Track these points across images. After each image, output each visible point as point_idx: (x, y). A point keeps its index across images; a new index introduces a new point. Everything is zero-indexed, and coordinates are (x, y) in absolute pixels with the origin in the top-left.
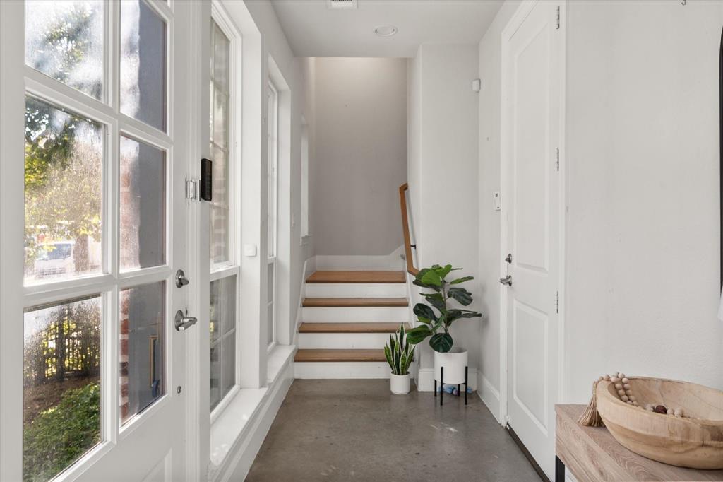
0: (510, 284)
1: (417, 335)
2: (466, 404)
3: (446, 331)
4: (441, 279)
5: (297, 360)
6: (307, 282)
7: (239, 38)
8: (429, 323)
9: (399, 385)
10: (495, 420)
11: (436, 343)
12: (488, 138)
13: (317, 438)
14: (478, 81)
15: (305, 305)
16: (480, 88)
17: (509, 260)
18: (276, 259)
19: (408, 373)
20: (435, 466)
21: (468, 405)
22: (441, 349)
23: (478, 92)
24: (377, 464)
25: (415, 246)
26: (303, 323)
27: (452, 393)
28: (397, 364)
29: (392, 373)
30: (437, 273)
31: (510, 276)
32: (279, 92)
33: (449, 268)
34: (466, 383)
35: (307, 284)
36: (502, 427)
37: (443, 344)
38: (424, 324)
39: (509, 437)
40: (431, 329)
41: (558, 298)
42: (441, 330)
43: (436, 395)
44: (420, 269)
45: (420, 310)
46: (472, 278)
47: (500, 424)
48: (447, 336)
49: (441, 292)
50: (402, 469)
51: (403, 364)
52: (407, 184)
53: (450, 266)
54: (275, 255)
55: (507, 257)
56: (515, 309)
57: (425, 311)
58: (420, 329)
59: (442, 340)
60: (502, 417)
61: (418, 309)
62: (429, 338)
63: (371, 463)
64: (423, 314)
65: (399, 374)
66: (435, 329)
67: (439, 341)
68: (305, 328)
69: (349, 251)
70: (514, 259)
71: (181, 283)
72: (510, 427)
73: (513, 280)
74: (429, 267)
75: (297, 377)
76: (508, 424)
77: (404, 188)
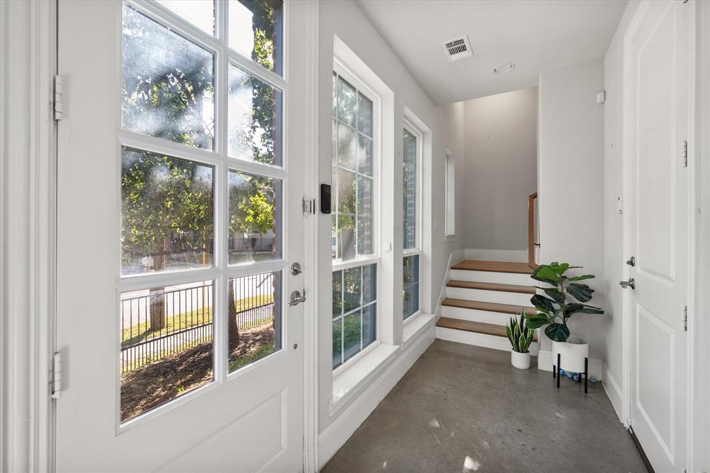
0: (633, 288)
1: (536, 321)
2: (586, 392)
3: (564, 322)
4: (559, 276)
5: (438, 325)
6: (452, 268)
7: (379, 99)
8: (548, 313)
9: (519, 361)
10: (617, 418)
11: (552, 331)
12: (612, 145)
13: (436, 391)
14: (602, 94)
15: (448, 285)
16: (605, 99)
17: (631, 263)
18: (422, 252)
19: (527, 352)
20: (534, 449)
21: (588, 394)
22: (556, 339)
23: (603, 103)
24: (479, 429)
25: (539, 245)
26: (447, 299)
27: (573, 378)
28: (517, 342)
29: (513, 349)
30: (553, 270)
31: (633, 280)
32: (424, 133)
33: (566, 267)
34: (586, 373)
35: (452, 271)
36: (625, 428)
37: (559, 333)
38: (541, 312)
39: (632, 441)
40: (549, 318)
41: (686, 314)
42: (559, 320)
43: (554, 377)
44: (540, 264)
45: (538, 300)
46: (593, 277)
47: (623, 424)
48: (564, 326)
49: (559, 288)
50: (500, 441)
51: (522, 344)
52: (536, 193)
53: (568, 265)
54: (421, 249)
55: (629, 259)
56: (638, 314)
57: (543, 302)
58: (538, 317)
59: (558, 330)
60: (626, 418)
61: (536, 299)
62: (546, 326)
63: (473, 426)
64: (541, 305)
65: (519, 352)
66: (552, 318)
67: (555, 330)
68: (448, 302)
69: (491, 247)
70: (637, 262)
71: (296, 272)
72: (632, 430)
73: (636, 283)
74: (548, 264)
75: (438, 337)
76: (631, 427)
77: (535, 196)
